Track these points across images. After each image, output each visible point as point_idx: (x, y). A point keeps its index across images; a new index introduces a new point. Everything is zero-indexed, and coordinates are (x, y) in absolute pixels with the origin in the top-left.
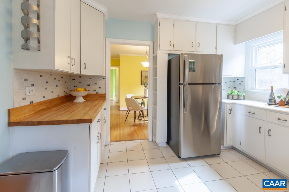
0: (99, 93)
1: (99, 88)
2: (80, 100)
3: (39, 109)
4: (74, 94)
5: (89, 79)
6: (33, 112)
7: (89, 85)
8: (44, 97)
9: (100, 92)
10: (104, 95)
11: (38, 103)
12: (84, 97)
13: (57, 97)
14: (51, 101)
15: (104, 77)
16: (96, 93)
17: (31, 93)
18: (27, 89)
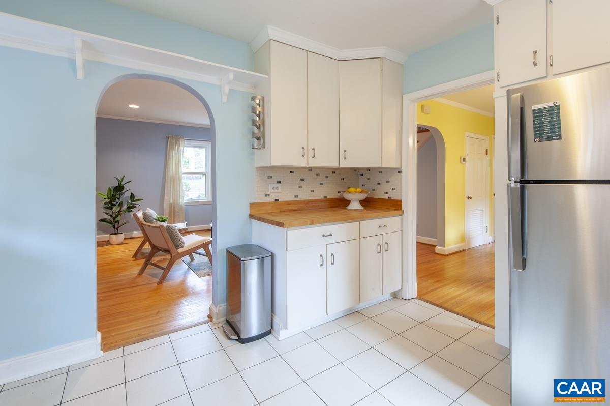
0: (392, 198)
1: (393, 189)
2: (355, 205)
3: (287, 208)
4: (347, 196)
5: (380, 172)
6: (279, 211)
7: (380, 184)
8: (296, 197)
9: (394, 196)
10: (399, 203)
11: (286, 202)
12: (362, 202)
13: (323, 198)
14: (309, 202)
15: (399, 168)
16: (389, 198)
17: (276, 191)
18: (270, 187)
